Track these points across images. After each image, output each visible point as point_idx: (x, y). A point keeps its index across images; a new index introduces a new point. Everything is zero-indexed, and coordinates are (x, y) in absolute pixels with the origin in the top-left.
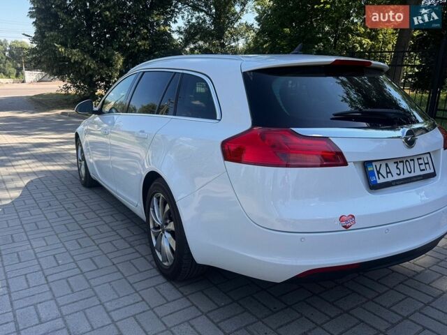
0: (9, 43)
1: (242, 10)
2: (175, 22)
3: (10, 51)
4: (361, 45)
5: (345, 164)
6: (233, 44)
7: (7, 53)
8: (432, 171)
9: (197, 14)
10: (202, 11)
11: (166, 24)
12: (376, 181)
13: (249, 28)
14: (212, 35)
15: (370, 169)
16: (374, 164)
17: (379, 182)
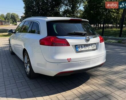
0: (11, 14)
1: (79, 6)
2: (61, 9)
3: (11, 16)
4: (114, 15)
5: (69, 45)
6: (77, 15)
7: (10, 17)
8: (96, 48)
9: (67, 7)
10: (68, 6)
11: (59, 10)
12: (78, 50)
13: (81, 11)
14: (71, 13)
15: (77, 47)
16: (78, 46)
17: (79, 50)
